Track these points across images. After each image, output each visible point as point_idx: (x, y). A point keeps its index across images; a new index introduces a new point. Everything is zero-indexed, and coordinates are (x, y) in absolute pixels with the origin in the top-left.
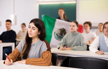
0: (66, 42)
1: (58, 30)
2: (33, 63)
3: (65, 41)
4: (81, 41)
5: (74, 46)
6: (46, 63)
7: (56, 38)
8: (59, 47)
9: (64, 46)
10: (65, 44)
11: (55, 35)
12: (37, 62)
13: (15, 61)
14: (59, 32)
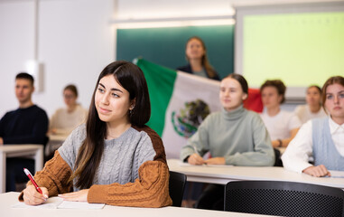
0: (208, 141)
1: (184, 107)
2: (112, 198)
3: (204, 138)
4: (255, 137)
5: (233, 153)
6: (153, 197)
7: (179, 129)
8: (188, 157)
9: (203, 153)
10: (207, 148)
11: (173, 121)
12: (125, 195)
13: (55, 195)
14: (187, 113)
